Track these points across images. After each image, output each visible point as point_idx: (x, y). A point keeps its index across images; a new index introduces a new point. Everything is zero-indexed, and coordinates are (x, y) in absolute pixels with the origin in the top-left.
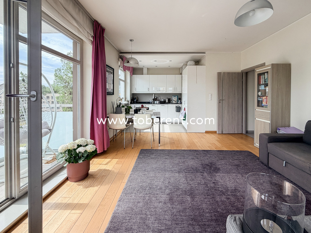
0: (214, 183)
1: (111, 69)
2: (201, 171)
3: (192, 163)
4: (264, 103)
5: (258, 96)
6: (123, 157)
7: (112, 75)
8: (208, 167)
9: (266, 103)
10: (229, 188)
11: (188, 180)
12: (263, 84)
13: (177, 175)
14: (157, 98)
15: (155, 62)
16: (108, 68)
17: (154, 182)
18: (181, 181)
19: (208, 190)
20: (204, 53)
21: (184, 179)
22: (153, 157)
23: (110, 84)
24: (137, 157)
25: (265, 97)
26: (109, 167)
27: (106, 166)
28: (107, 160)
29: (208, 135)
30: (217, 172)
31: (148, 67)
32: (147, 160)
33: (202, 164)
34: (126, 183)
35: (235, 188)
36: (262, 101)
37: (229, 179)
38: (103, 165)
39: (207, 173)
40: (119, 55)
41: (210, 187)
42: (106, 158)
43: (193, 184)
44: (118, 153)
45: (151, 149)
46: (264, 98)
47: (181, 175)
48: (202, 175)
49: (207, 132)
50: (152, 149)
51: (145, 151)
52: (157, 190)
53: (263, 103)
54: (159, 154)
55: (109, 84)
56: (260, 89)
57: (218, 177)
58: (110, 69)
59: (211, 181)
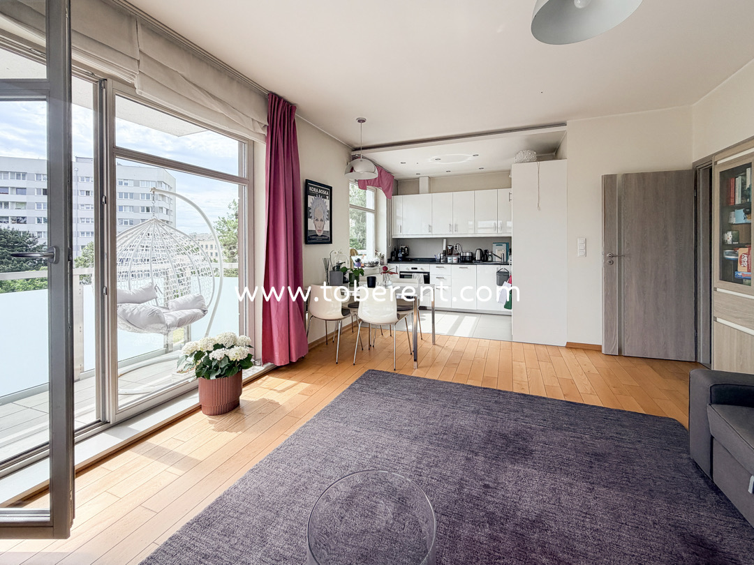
0: (486, 486)
1: (321, 189)
2: (474, 447)
3: (467, 421)
4: (742, 270)
5: (723, 245)
6: (320, 382)
7: (328, 201)
8: (500, 442)
9: (749, 271)
10: (519, 513)
11: (424, 462)
12: (739, 207)
13: (406, 443)
14: (452, 248)
15: (438, 162)
16: (314, 187)
17: (343, 449)
18: (402, 461)
19: (456, 502)
20: (564, 124)
21: (414, 458)
22: (383, 390)
23: (322, 220)
24: (348, 386)
25: (746, 250)
26: (281, 399)
27: (279, 394)
28: (289, 383)
29: (568, 355)
30: (515, 461)
31: (430, 175)
32: (364, 395)
33: (490, 432)
34: (287, 438)
35: (539, 516)
36: (736, 261)
37: (540, 488)
38: (275, 392)
39: (486, 457)
40: (350, 154)
41: (468, 495)
42: (290, 378)
43: (428, 475)
44: (319, 371)
45: (393, 371)
46: (741, 251)
47: (415, 448)
48: (468, 459)
49: (571, 346)
50: (396, 372)
51: (375, 374)
52: (336, 469)
53: (740, 268)
54: (402, 386)
55: (317, 220)
56: (734, 221)
57: (509, 474)
58: (319, 188)
59: (481, 480)
